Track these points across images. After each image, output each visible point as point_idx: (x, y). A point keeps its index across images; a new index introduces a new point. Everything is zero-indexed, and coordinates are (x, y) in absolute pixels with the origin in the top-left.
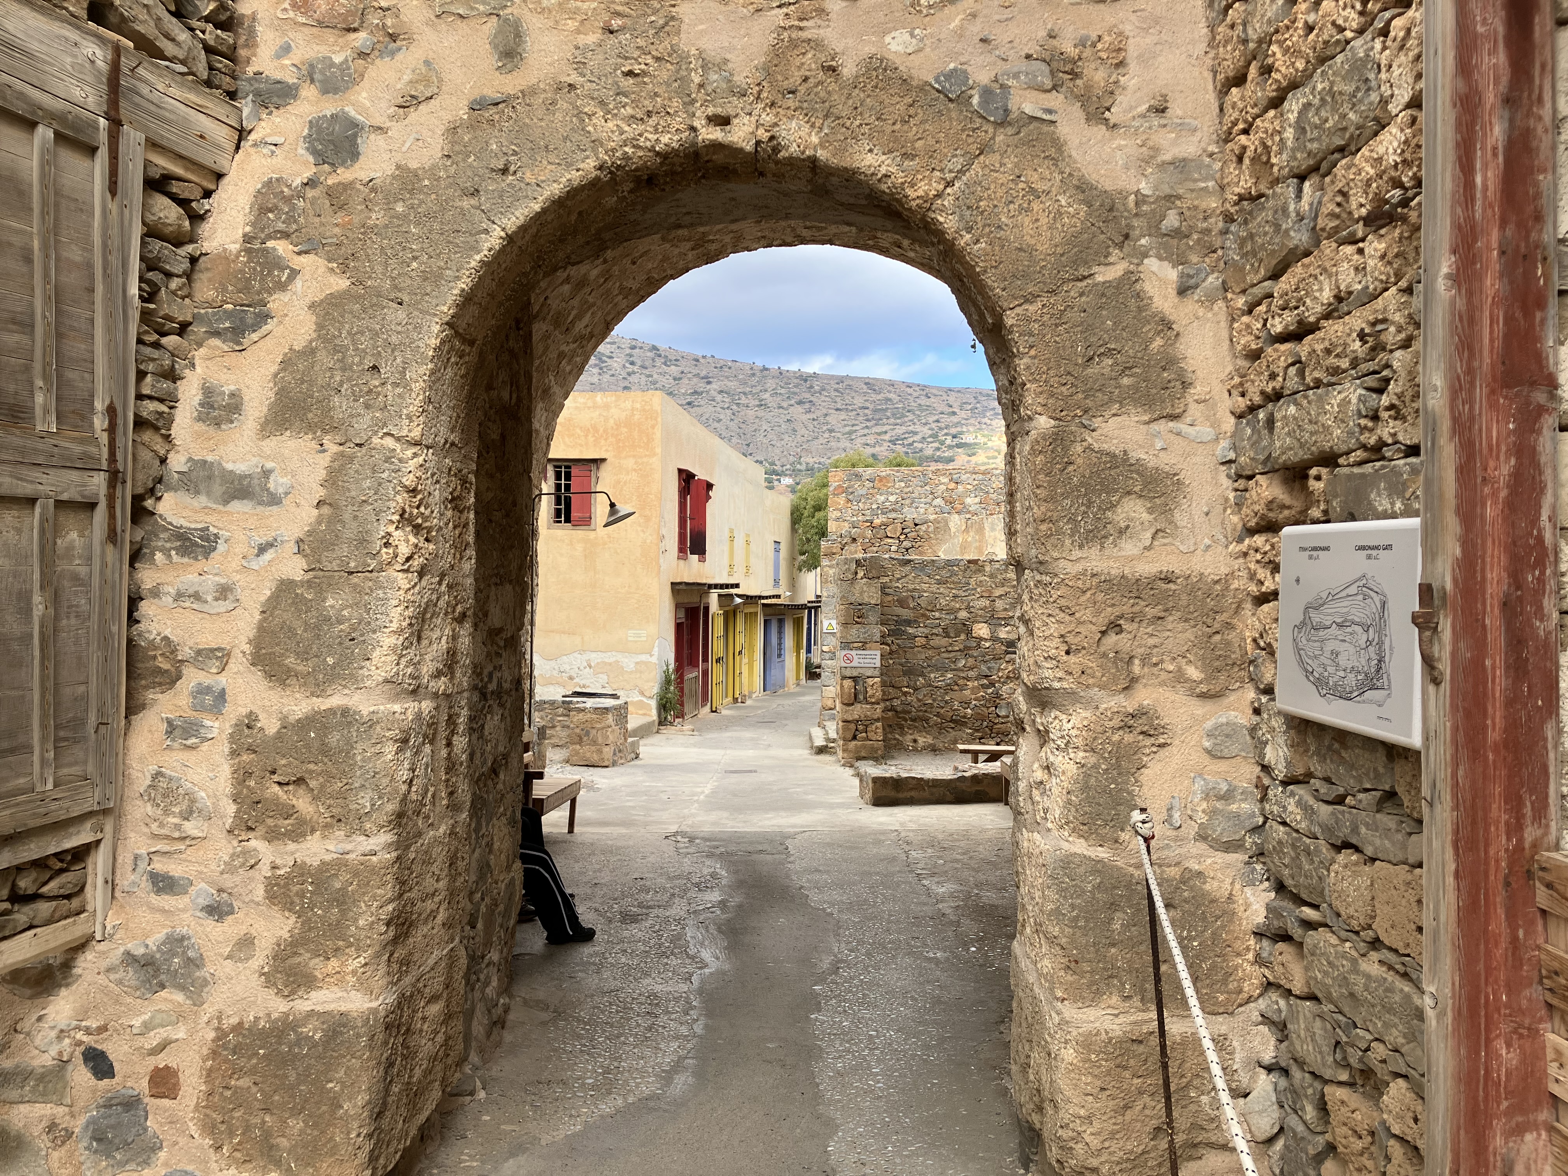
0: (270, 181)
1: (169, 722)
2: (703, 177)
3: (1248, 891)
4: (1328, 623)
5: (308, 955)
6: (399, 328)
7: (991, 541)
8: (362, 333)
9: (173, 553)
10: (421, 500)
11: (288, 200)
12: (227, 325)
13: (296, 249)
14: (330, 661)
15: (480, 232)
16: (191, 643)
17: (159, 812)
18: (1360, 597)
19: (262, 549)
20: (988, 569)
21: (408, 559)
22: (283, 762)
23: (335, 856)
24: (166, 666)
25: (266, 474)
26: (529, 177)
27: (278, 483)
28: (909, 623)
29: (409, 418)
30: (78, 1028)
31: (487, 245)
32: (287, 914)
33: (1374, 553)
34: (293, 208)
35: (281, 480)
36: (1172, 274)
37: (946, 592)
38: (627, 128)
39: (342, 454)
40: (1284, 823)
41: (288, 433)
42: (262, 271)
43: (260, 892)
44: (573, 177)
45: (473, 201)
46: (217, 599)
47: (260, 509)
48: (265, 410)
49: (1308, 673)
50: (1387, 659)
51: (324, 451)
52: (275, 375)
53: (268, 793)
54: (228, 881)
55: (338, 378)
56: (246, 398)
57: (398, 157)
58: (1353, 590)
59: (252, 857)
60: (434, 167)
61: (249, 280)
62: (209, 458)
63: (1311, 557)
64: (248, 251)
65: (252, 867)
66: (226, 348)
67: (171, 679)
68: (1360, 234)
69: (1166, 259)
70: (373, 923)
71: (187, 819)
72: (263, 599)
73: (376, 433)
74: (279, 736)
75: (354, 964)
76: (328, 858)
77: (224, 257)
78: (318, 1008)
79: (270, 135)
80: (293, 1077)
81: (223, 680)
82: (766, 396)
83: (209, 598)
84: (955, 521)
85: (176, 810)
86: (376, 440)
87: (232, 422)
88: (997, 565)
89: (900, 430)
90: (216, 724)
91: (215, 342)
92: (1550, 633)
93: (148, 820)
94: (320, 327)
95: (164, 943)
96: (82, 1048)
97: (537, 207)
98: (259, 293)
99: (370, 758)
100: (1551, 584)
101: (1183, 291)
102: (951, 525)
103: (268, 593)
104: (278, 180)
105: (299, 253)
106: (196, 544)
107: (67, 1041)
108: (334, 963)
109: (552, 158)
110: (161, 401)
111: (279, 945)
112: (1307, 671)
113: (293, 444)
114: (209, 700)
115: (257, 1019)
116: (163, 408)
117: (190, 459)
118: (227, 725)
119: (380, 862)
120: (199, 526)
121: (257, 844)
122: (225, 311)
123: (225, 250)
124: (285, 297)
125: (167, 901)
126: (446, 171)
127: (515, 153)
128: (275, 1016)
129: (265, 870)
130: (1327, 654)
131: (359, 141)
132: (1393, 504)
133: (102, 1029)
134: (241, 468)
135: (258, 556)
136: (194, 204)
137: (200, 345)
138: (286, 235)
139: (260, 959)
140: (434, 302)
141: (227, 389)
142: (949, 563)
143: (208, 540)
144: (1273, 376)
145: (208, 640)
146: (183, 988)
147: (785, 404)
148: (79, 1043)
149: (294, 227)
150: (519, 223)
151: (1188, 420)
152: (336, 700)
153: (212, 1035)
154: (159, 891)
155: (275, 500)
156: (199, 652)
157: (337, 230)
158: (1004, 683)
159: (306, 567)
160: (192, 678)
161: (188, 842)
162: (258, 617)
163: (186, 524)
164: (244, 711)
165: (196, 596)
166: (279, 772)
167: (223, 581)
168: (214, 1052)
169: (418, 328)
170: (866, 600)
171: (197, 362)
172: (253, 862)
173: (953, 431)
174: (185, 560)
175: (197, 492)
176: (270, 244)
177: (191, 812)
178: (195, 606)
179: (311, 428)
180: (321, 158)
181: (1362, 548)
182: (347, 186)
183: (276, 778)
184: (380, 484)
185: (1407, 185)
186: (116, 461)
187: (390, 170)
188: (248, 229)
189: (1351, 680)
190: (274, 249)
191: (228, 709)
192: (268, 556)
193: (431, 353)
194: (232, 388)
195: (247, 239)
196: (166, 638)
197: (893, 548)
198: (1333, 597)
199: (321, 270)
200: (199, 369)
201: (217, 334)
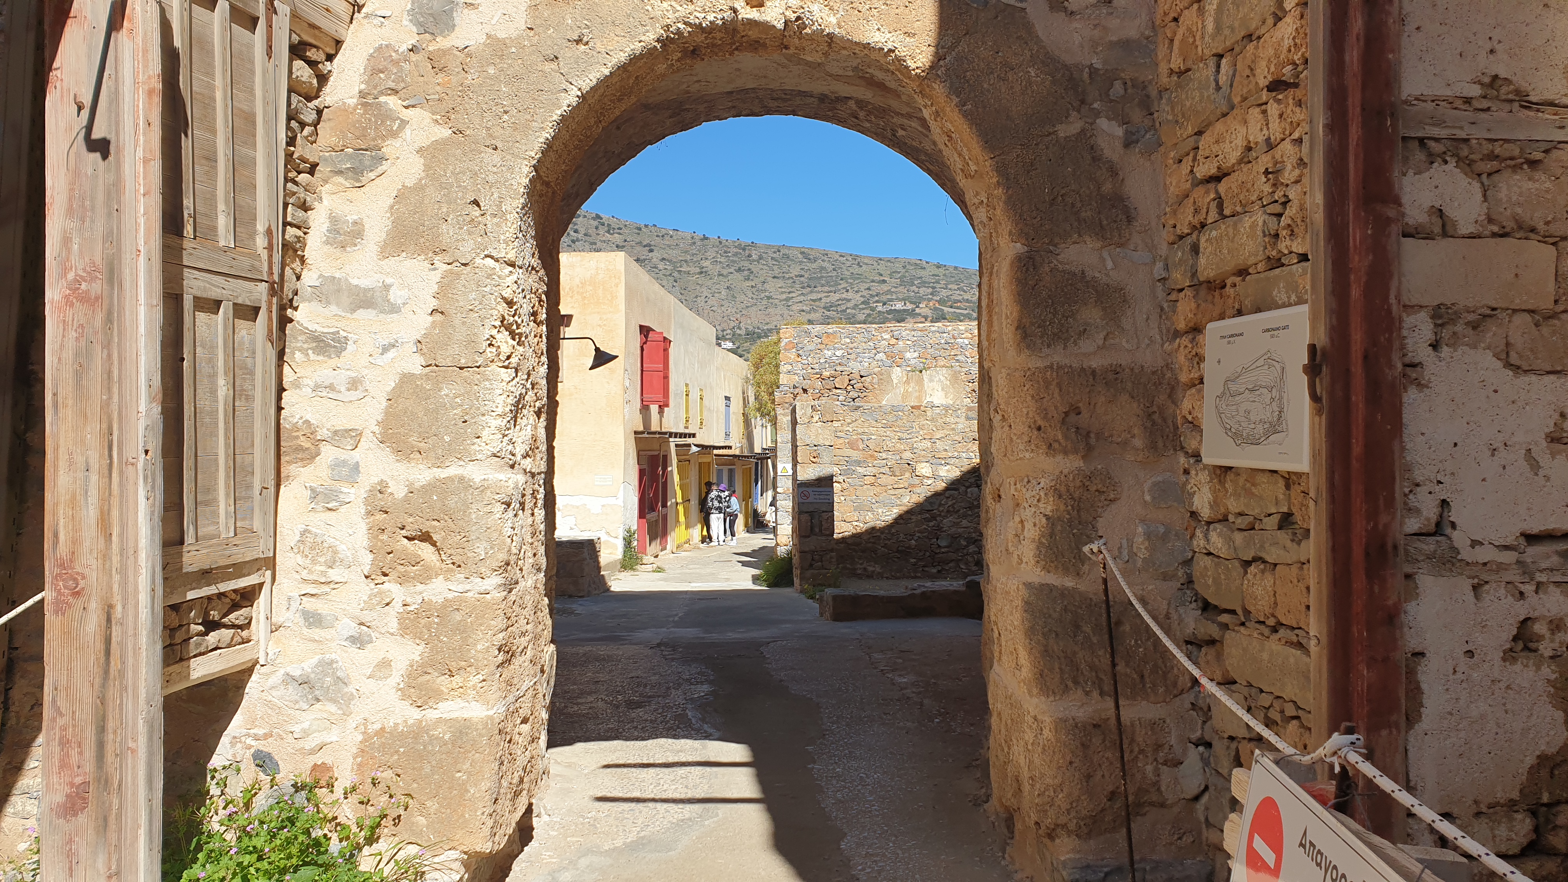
0: (381, 46)
1: (312, 490)
2: (737, 49)
3: (1181, 610)
4: (1242, 390)
5: (436, 674)
6: (495, 169)
7: (929, 392)
8: (464, 173)
9: (310, 352)
10: (516, 310)
11: (396, 63)
12: (349, 166)
13: (405, 104)
14: (447, 438)
15: (560, 91)
16: (329, 426)
17: (308, 561)
18: (1266, 367)
19: (385, 349)
20: (929, 414)
21: (509, 357)
22: (411, 520)
23: (457, 594)
24: (306, 444)
25: (387, 287)
26: (599, 46)
27: (396, 295)
28: (858, 463)
29: (506, 242)
30: (249, 735)
31: (567, 102)
32: (418, 641)
33: (1275, 333)
34: (401, 69)
35: (399, 293)
36: (1119, 132)
37: (892, 435)
38: (679, 8)
39: (451, 272)
40: (1209, 554)
41: (404, 254)
42: (376, 122)
43: (394, 625)
44: (637, 47)
45: (553, 65)
46: (349, 390)
47: (382, 316)
48: (384, 235)
49: (1227, 430)
50: (1285, 410)
51: (435, 269)
52: (392, 207)
53: (398, 546)
54: (367, 617)
55: (445, 210)
56: (366, 226)
57: (488, 29)
58: (1261, 362)
59: (387, 597)
60: (519, 37)
61: (365, 129)
62: (337, 275)
63: (1229, 343)
64: (365, 105)
65: (387, 604)
66: (348, 185)
67: (311, 456)
68: (1264, 98)
69: (1113, 119)
70: (488, 647)
71: (331, 567)
72: (389, 389)
73: (478, 255)
74: (406, 499)
75: (475, 680)
76: (450, 596)
77: (344, 110)
78: (444, 716)
79: (379, 9)
80: (427, 769)
81: (356, 455)
82: (706, 264)
83: (343, 389)
84: (897, 373)
85: (322, 559)
86: (478, 261)
87: (356, 245)
88: (938, 410)
89: (834, 297)
90: (353, 490)
91: (340, 179)
92: (1396, 377)
93: (299, 569)
94: (427, 167)
95: (316, 666)
96: (252, 750)
97: (607, 72)
98: (374, 139)
99: (482, 516)
100: (1396, 345)
101: (1127, 145)
102: (894, 376)
103: (393, 385)
104: (387, 46)
105: (406, 107)
106: (329, 345)
107: (239, 745)
108: (458, 680)
109: (618, 31)
110: (299, 228)
111: (412, 666)
112: (1226, 428)
113: (409, 263)
114: (345, 471)
115: (396, 725)
116: (301, 234)
117: (321, 276)
118: (363, 491)
119: (493, 599)
120: (331, 330)
121: (391, 587)
122: (347, 154)
123: (344, 103)
124: (397, 143)
125: (317, 633)
126: (530, 41)
127: (587, 27)
128: (410, 722)
129: (397, 606)
130: (1242, 413)
131: (455, 14)
132: (1289, 298)
133: (266, 736)
134: (364, 283)
135: (382, 354)
136: (320, 66)
137: (326, 181)
138: (395, 92)
139: (396, 678)
140: (524, 148)
141: (351, 218)
142: (894, 409)
143: (339, 342)
144: (1196, 211)
145: (342, 423)
146: (334, 701)
147: (725, 272)
148: (249, 747)
149: (403, 85)
150: (593, 84)
151: (1132, 247)
152: (453, 470)
153: (360, 738)
154: (310, 626)
155: (395, 309)
156: (336, 433)
157: (438, 88)
158: (945, 517)
159: (424, 364)
160: (328, 453)
161: (332, 586)
162: (384, 404)
163: (320, 329)
164: (376, 480)
165: (331, 387)
166: (408, 528)
167: (354, 375)
168: (363, 751)
169: (511, 169)
170: (821, 442)
171: (324, 196)
172: (388, 600)
173: (884, 298)
174: (321, 358)
175: (328, 303)
176: (382, 99)
177: (334, 562)
178: (330, 396)
179: (422, 251)
180: (423, 29)
181: (1268, 330)
182: (444, 52)
183: (404, 532)
184: (484, 296)
185: (1298, 62)
186: (272, 274)
187: (482, 39)
188: (363, 86)
189: (1260, 429)
190: (386, 103)
191: (361, 478)
192: (391, 354)
193: (522, 190)
194: (355, 217)
195: (362, 95)
196: (307, 422)
197: (841, 398)
198: (1245, 370)
199: (428, 120)
200: (325, 202)
201: (340, 172)
